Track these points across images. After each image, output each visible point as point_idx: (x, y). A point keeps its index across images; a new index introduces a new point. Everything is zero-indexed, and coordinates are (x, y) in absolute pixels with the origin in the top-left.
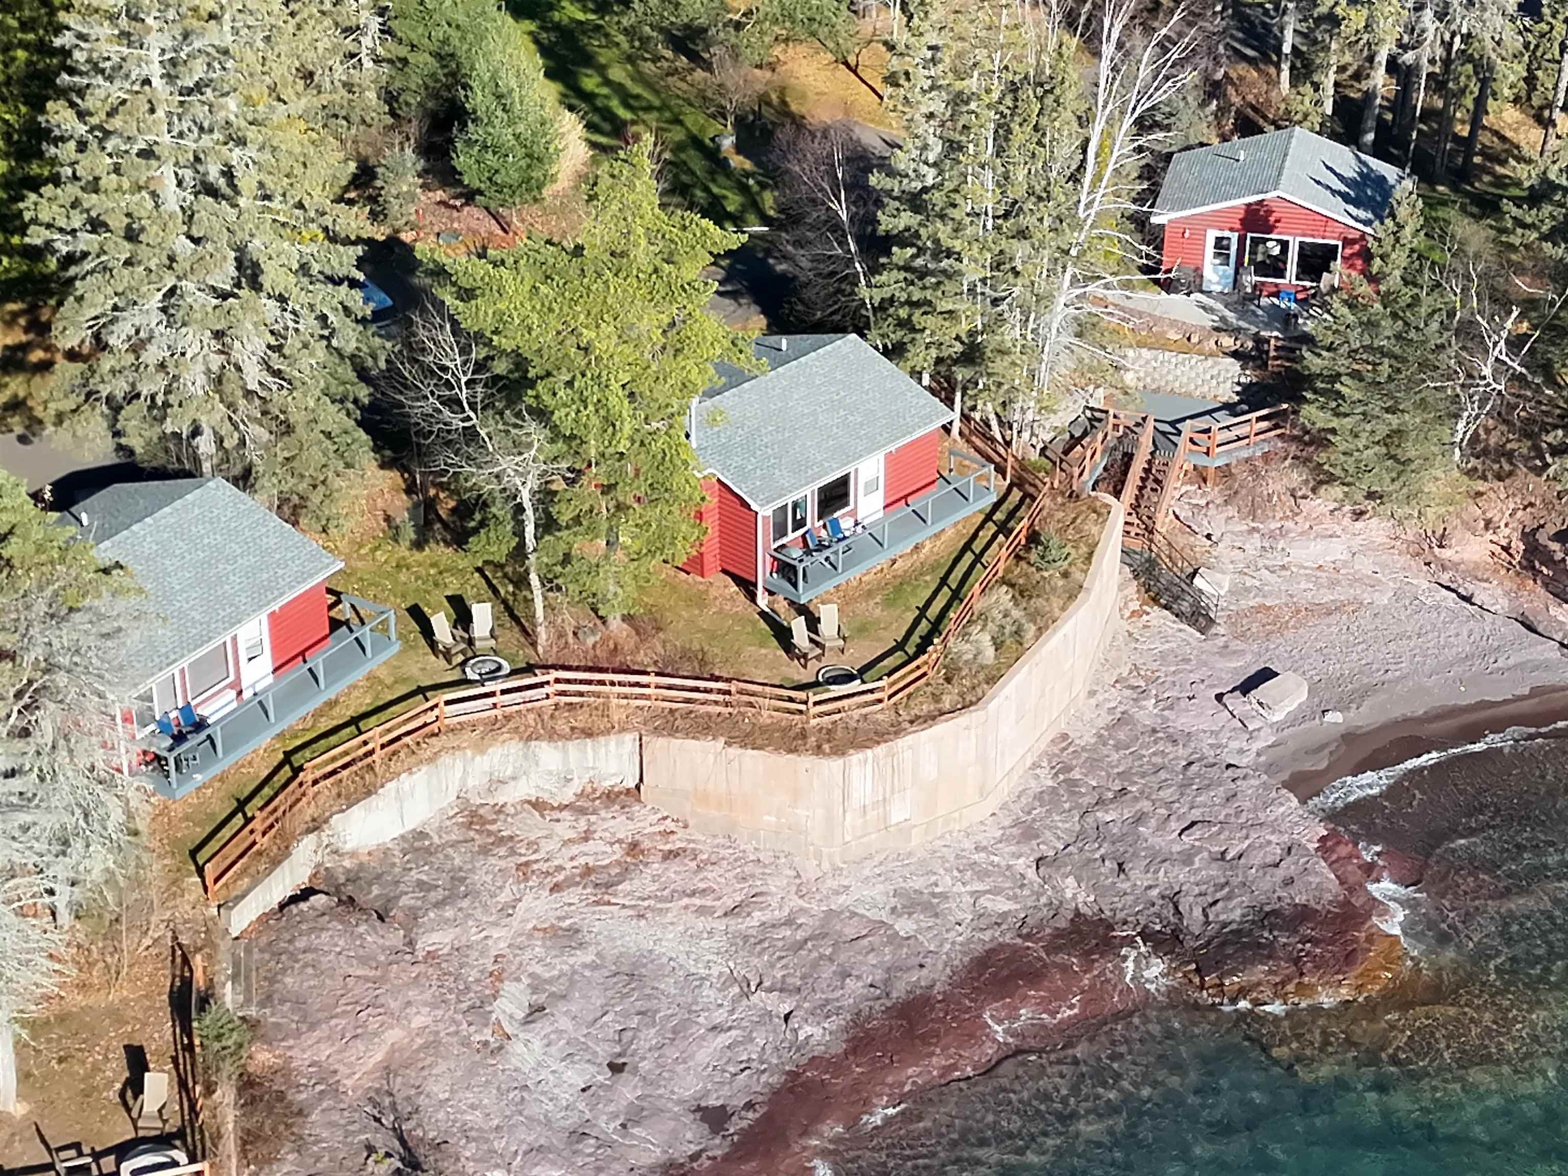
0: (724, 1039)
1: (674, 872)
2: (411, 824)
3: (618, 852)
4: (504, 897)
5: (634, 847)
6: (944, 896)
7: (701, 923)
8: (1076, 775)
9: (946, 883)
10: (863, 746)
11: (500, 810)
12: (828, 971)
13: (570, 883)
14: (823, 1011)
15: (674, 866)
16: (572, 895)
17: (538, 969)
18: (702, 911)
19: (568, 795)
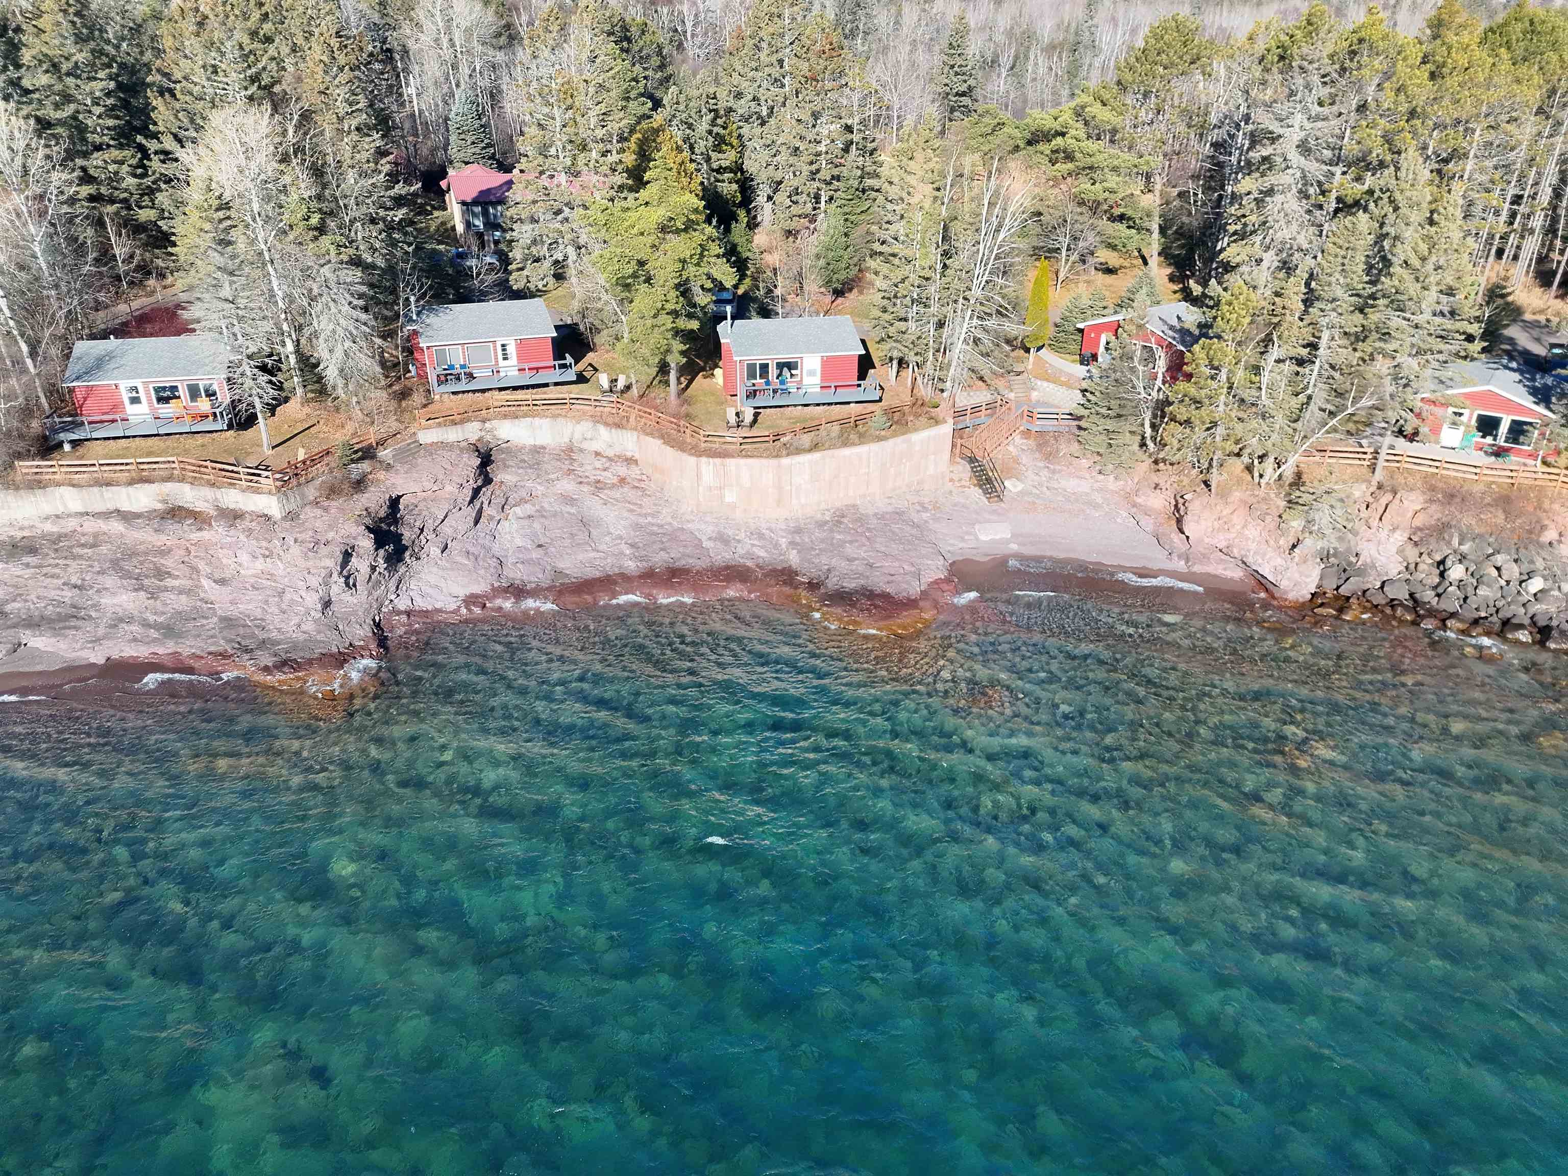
0: (597, 555)
1: (631, 494)
2: (539, 442)
3: (615, 480)
4: (552, 476)
5: (622, 480)
6: (739, 541)
7: (626, 514)
8: (845, 520)
9: (742, 536)
10: (709, 456)
11: (581, 450)
12: (657, 546)
13: (588, 483)
14: (641, 559)
15: (634, 492)
16: (586, 488)
17: (546, 506)
18: (631, 511)
19: (610, 453)
